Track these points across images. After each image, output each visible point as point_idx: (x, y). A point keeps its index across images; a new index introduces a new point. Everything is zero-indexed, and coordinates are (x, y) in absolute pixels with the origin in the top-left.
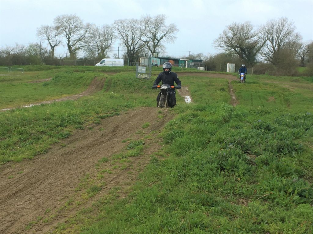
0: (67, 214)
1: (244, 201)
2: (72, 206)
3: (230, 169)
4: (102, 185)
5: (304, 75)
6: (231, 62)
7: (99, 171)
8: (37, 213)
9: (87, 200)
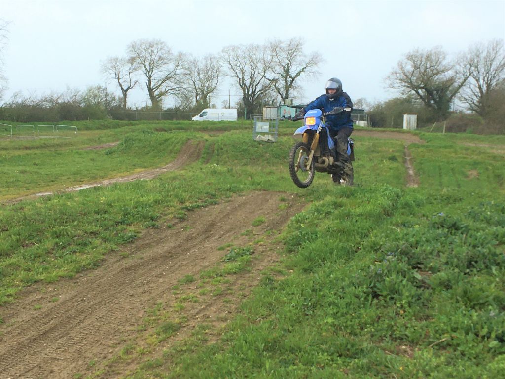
0: (123, 369)
1: (408, 350)
2: (131, 356)
3: (388, 294)
4: (181, 320)
6: (410, 112)
7: (178, 298)
8: (75, 367)
9: (155, 346)
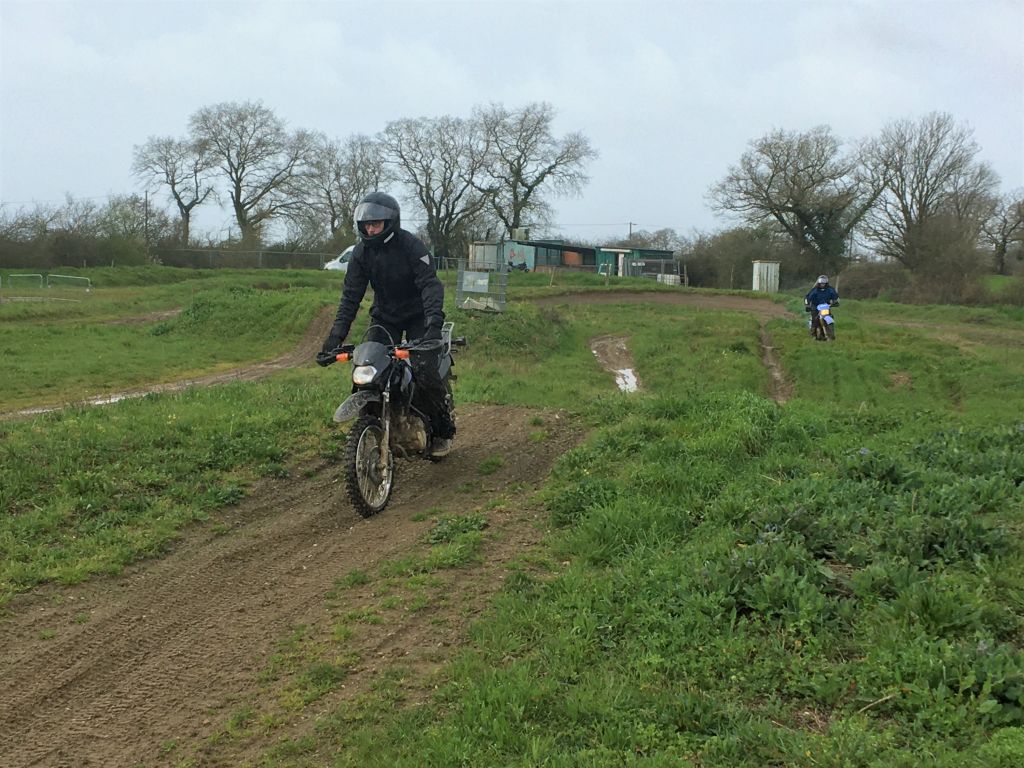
1: (816, 718)
2: (248, 731)
3: (769, 608)
4: (347, 660)
5: (1005, 301)
6: (765, 257)
7: (338, 615)
8: (134, 754)
9: (298, 710)
